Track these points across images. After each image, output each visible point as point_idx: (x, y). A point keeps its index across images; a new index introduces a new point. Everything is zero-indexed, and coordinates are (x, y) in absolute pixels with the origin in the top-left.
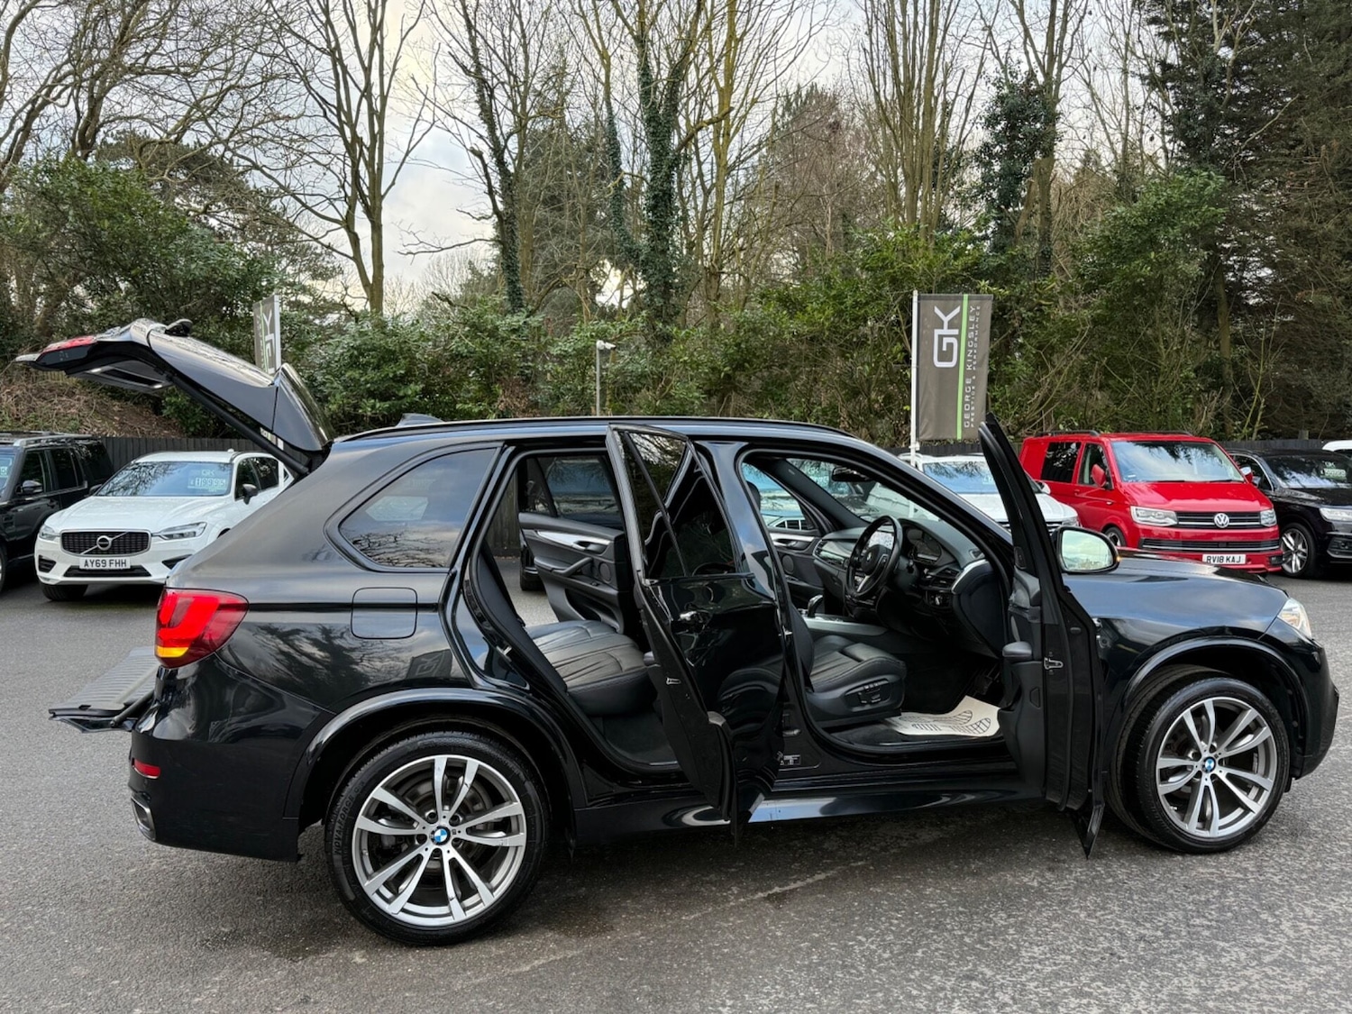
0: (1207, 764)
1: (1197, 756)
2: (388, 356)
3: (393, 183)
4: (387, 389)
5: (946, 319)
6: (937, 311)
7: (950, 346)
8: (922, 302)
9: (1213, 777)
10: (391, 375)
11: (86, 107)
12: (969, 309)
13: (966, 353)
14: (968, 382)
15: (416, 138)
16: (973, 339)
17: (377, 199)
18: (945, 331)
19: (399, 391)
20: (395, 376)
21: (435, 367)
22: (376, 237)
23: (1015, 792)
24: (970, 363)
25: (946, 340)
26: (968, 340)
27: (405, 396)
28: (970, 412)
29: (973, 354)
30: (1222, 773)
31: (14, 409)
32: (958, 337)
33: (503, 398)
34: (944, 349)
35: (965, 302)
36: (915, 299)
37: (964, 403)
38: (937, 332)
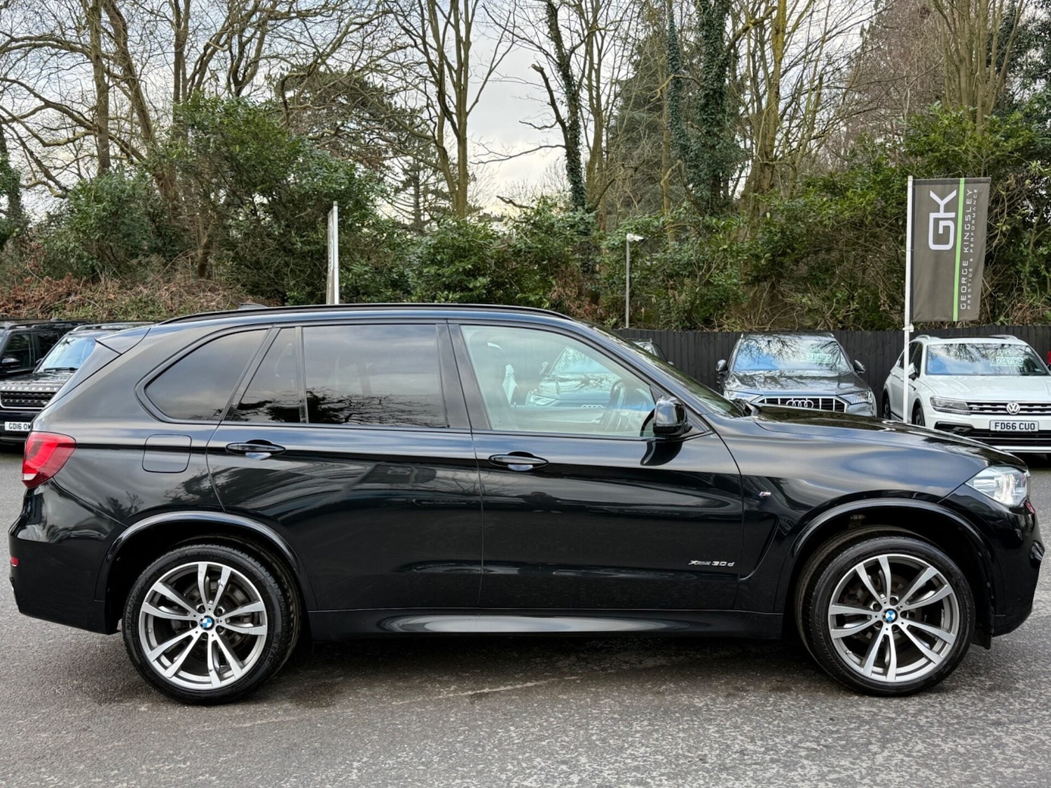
0: (888, 615)
1: (878, 607)
2: (460, 253)
3: (477, 101)
4: (461, 281)
5: (942, 203)
6: (933, 195)
7: (947, 228)
8: (916, 186)
9: (895, 628)
10: (461, 270)
11: (237, 51)
12: (966, 192)
13: (963, 235)
14: (965, 264)
15: (498, 57)
16: (969, 222)
17: (463, 116)
18: (942, 214)
19: (469, 283)
20: (464, 270)
21: (501, 262)
22: (461, 149)
23: (709, 625)
24: (966, 246)
25: (942, 224)
26: (964, 222)
27: (475, 288)
28: (966, 294)
29: (970, 236)
30: (904, 624)
31: (169, 302)
32: (955, 220)
33: (556, 288)
34: (941, 231)
35: (962, 186)
36: (910, 184)
37: (960, 284)
38: (933, 216)
